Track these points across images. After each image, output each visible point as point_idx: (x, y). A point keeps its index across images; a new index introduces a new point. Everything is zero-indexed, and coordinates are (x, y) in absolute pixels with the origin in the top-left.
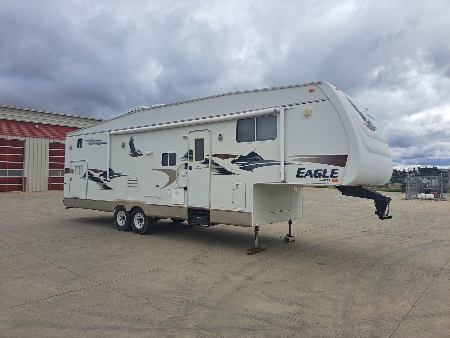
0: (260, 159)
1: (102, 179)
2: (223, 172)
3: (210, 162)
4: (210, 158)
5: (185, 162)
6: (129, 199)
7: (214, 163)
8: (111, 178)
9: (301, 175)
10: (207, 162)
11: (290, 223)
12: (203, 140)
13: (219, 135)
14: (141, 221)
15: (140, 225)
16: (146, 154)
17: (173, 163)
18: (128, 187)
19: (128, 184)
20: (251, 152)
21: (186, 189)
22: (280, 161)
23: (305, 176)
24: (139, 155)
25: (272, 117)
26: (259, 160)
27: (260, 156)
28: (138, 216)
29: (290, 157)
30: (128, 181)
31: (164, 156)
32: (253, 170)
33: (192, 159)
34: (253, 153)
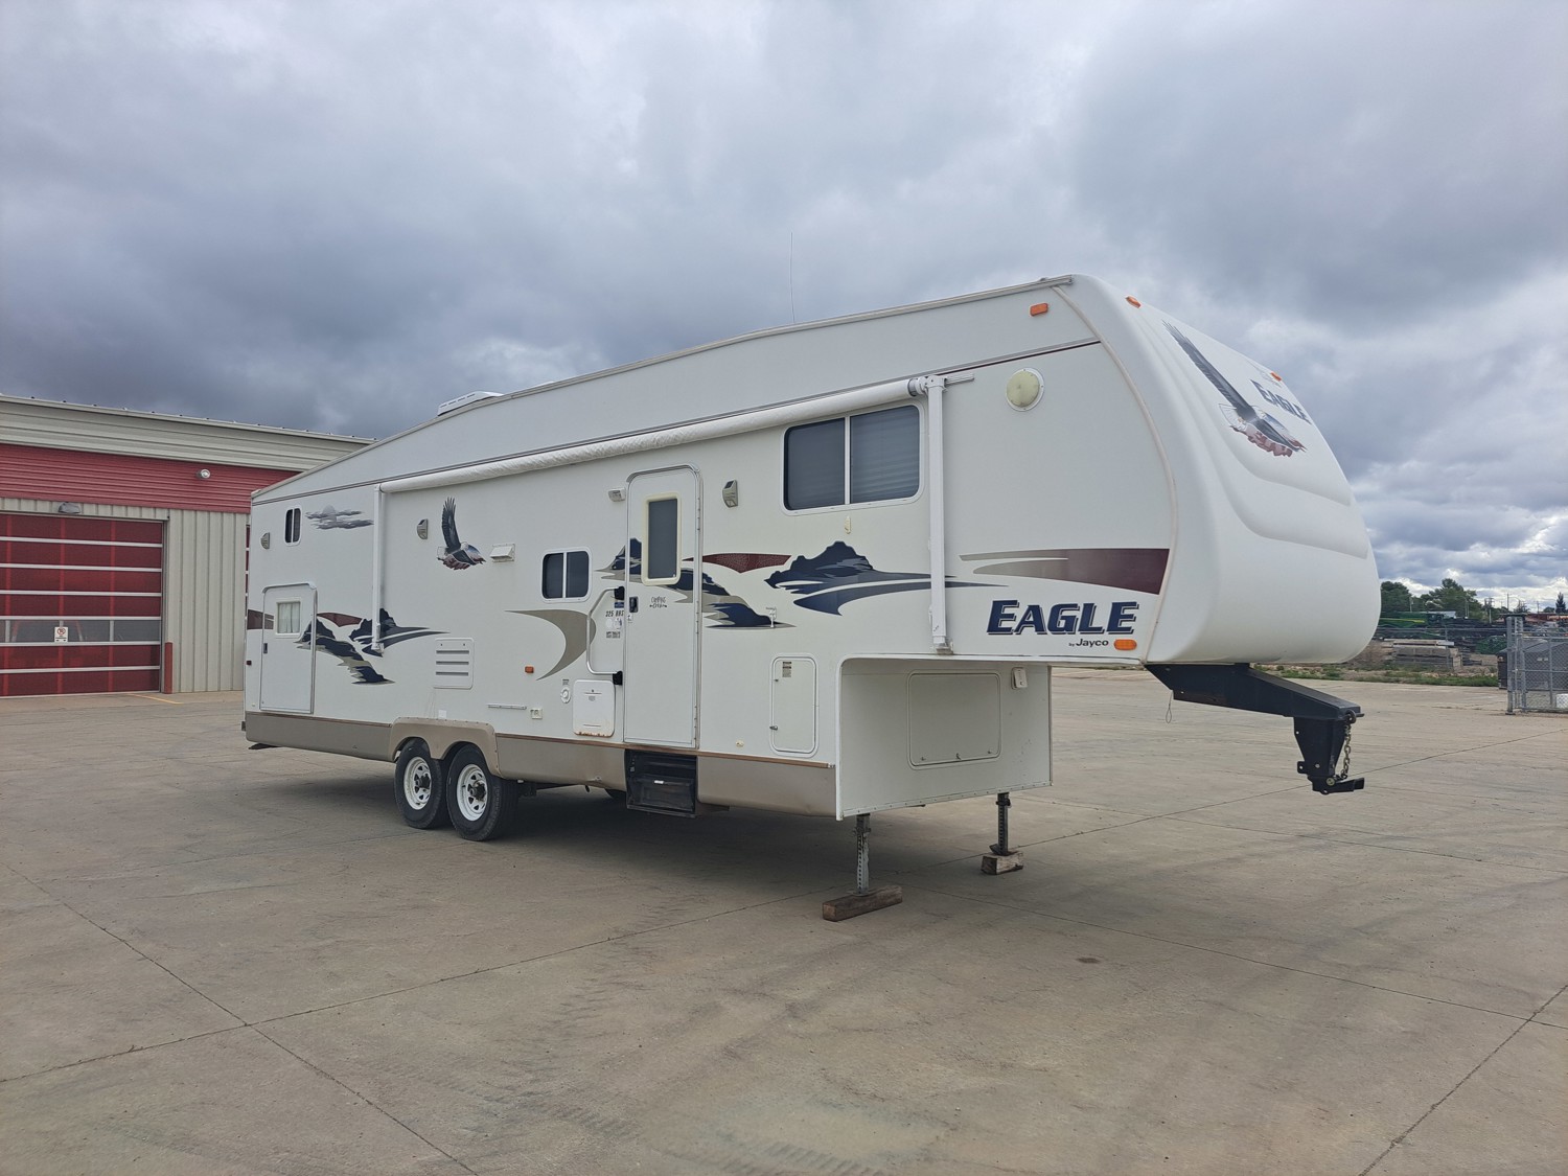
0: (863, 569)
1: (358, 647)
2: (741, 616)
3: (697, 582)
4: (699, 569)
5: (616, 584)
6: (442, 715)
7: (710, 587)
8: (387, 644)
9: (1005, 624)
10: (685, 583)
11: (1003, 801)
12: (674, 502)
13: (725, 485)
14: (478, 793)
15: (477, 808)
16: (494, 558)
17: (579, 588)
18: (438, 673)
19: (438, 663)
20: (831, 544)
21: (618, 679)
22: (929, 576)
23: (1019, 630)
24: (473, 562)
25: (905, 410)
26: (859, 571)
27: (864, 558)
28: (470, 775)
29: (964, 558)
30: (439, 652)
31: (551, 561)
32: (840, 610)
33: (640, 573)
34: (839, 546)
